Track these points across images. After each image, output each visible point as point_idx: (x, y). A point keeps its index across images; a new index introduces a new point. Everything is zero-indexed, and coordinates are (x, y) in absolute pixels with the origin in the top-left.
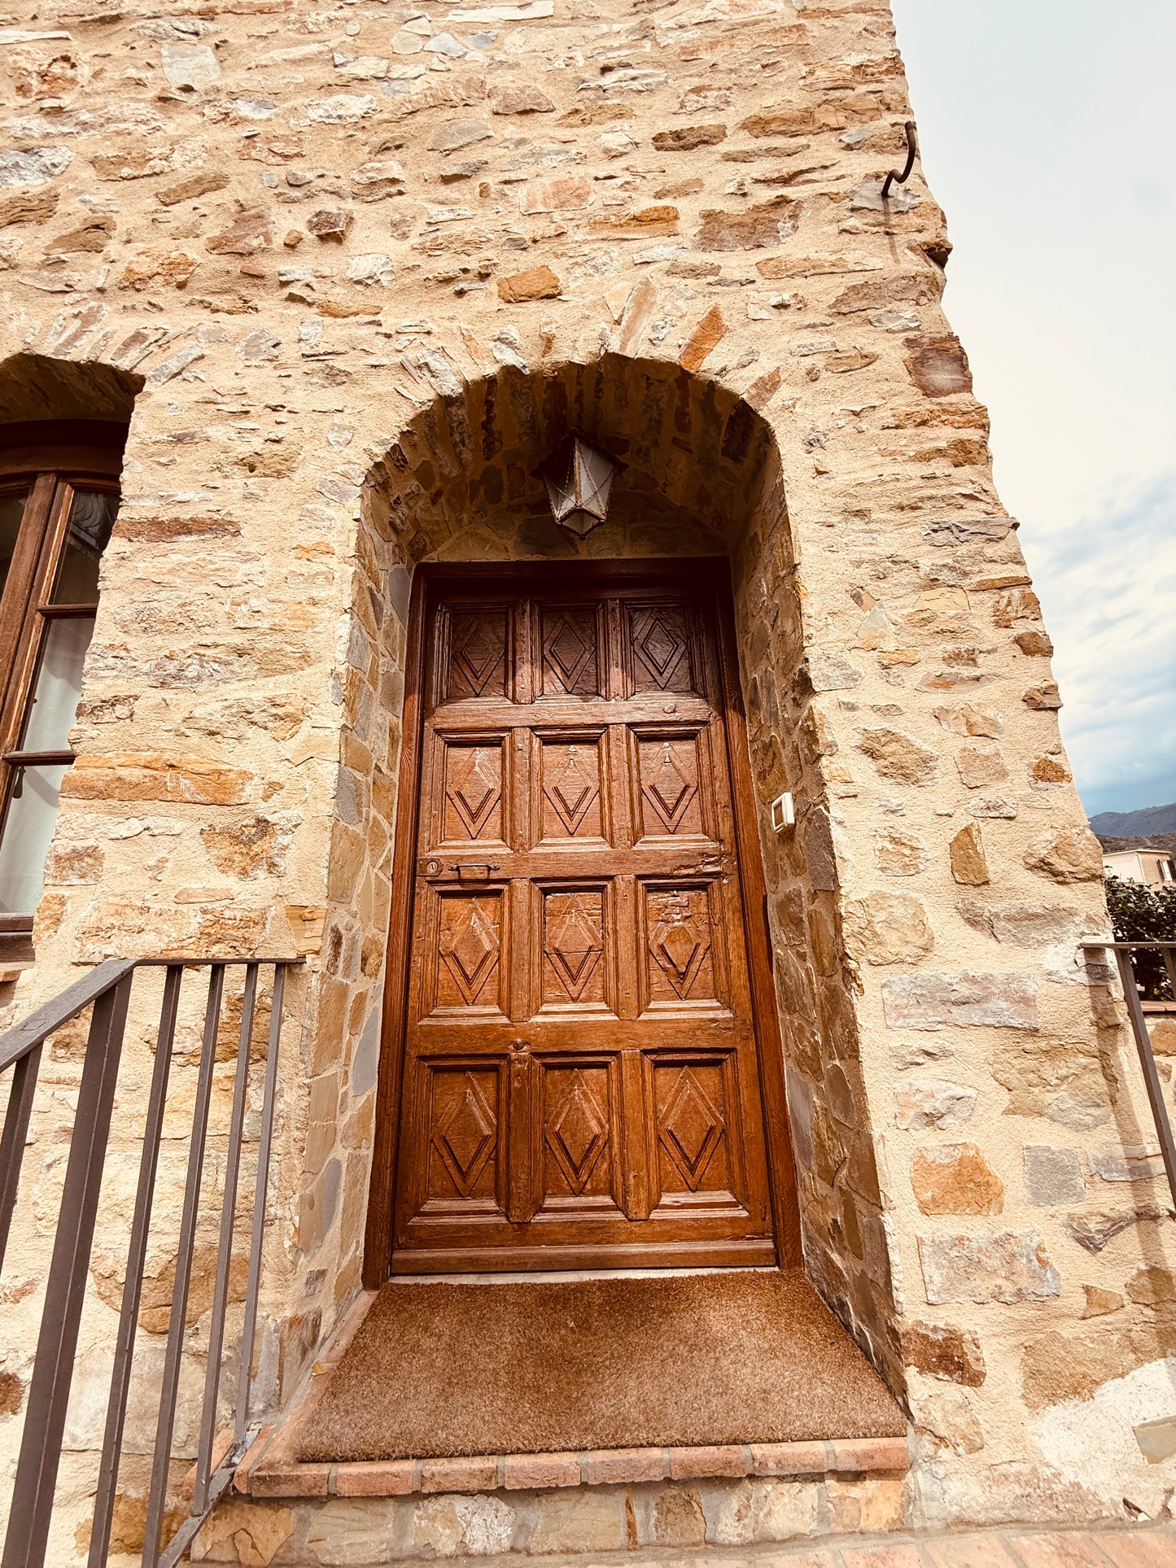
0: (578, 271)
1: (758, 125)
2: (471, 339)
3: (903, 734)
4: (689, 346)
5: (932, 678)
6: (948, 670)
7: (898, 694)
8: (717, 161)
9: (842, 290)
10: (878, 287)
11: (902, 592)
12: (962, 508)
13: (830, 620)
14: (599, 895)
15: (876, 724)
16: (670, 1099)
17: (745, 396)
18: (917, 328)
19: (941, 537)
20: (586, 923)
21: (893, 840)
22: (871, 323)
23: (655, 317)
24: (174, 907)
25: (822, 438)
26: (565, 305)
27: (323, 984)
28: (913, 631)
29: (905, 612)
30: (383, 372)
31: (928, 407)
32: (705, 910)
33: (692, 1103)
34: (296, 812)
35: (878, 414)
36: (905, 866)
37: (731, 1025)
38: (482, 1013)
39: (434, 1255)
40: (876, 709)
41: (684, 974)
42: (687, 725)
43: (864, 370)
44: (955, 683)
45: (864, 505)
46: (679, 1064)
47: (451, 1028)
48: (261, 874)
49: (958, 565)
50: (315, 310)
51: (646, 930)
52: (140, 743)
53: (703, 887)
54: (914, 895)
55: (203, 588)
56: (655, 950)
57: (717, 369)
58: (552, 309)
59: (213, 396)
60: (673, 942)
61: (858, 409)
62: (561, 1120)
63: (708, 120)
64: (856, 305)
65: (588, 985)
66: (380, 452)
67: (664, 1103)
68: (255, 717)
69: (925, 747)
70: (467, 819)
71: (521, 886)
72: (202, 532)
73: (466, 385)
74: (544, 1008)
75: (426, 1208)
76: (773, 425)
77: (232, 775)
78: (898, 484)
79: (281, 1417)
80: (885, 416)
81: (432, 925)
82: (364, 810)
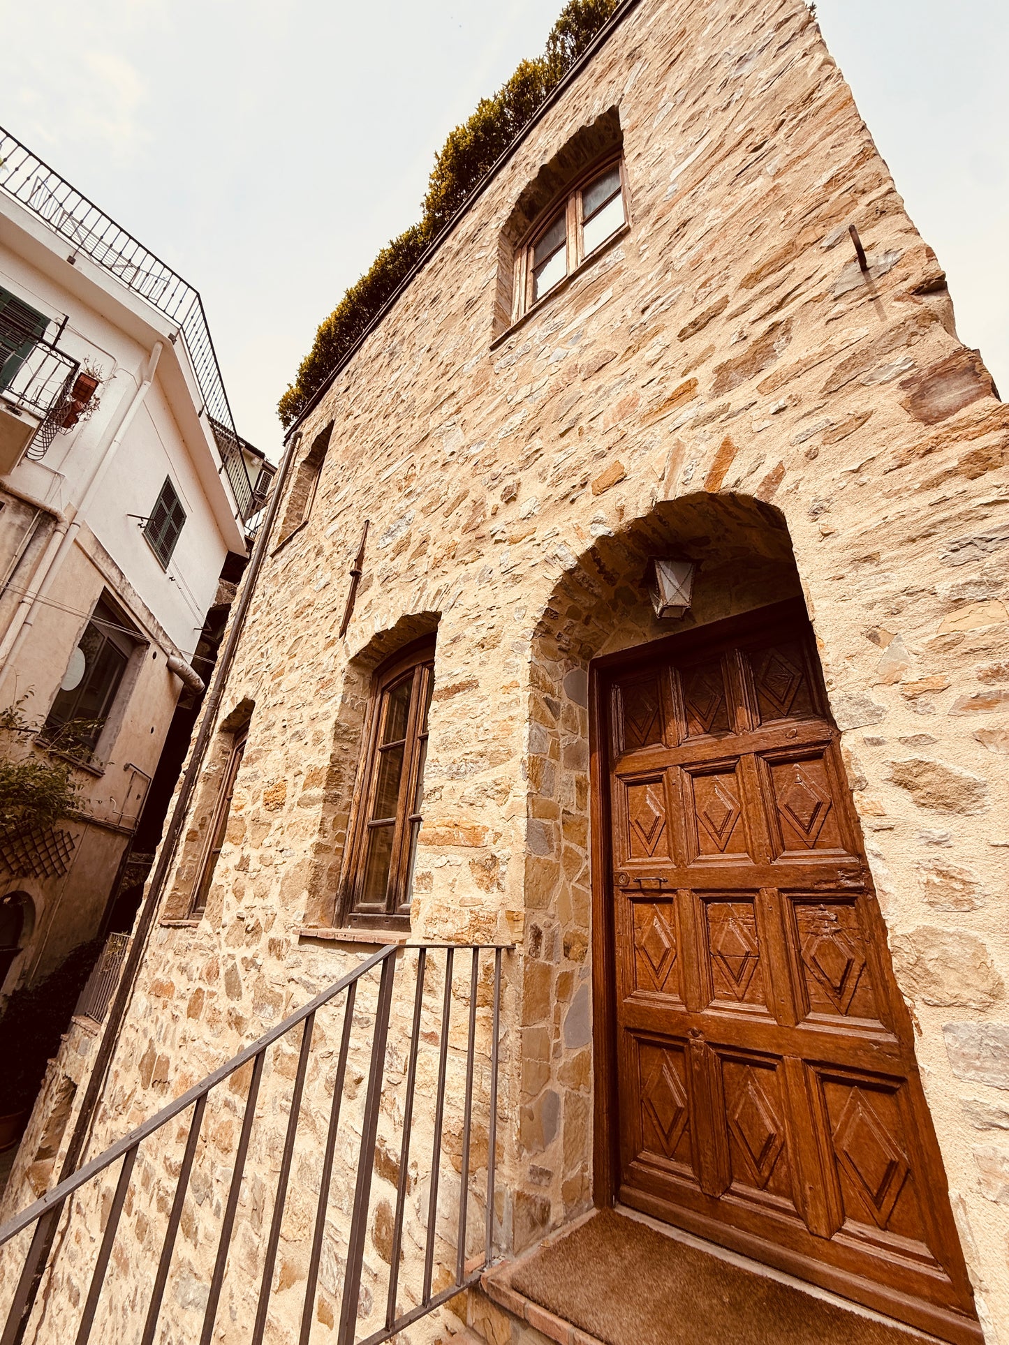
0: (636, 455)
1: (752, 279)
2: (579, 528)
3: (939, 762)
4: (710, 475)
5: (966, 701)
6: (988, 689)
7: (928, 722)
8: (724, 324)
9: (832, 371)
10: (865, 352)
11: (921, 621)
12: (985, 517)
13: (848, 663)
14: (750, 905)
15: (906, 755)
16: (842, 1118)
17: (755, 496)
18: (913, 366)
19: (963, 554)
20: (742, 930)
21: (940, 873)
22: (863, 385)
23: (685, 465)
24: (459, 908)
25: (826, 504)
26: (629, 482)
27: (526, 964)
28: (937, 658)
29: (926, 640)
30: (537, 567)
31: (934, 434)
32: (855, 925)
33: (866, 1129)
34: (508, 850)
35: (877, 463)
36: (957, 902)
37: (896, 1052)
38: (667, 1000)
39: (648, 1198)
40: (905, 741)
41: (840, 988)
42: (811, 746)
43: (860, 429)
44: (998, 701)
45: (871, 550)
46: (850, 1083)
47: (644, 1009)
48: (495, 889)
49: (985, 578)
50: (507, 543)
51: (797, 941)
52: (445, 812)
53: (850, 901)
54: (974, 933)
55: (465, 721)
56: (808, 961)
57: (732, 483)
58: (623, 489)
59: (465, 612)
60: (824, 955)
61: (855, 467)
62: (739, 1111)
63: (715, 299)
64: (844, 380)
65: (750, 987)
66: (539, 615)
67: (837, 1121)
68: (490, 793)
69: (967, 774)
70: (644, 841)
71: (685, 894)
72: (464, 689)
73: (578, 558)
74: (714, 1003)
75: (641, 1156)
76: (782, 508)
77: (480, 829)
78: (905, 520)
79: (515, 1259)
80: (888, 461)
81: (627, 923)
82: (555, 844)
